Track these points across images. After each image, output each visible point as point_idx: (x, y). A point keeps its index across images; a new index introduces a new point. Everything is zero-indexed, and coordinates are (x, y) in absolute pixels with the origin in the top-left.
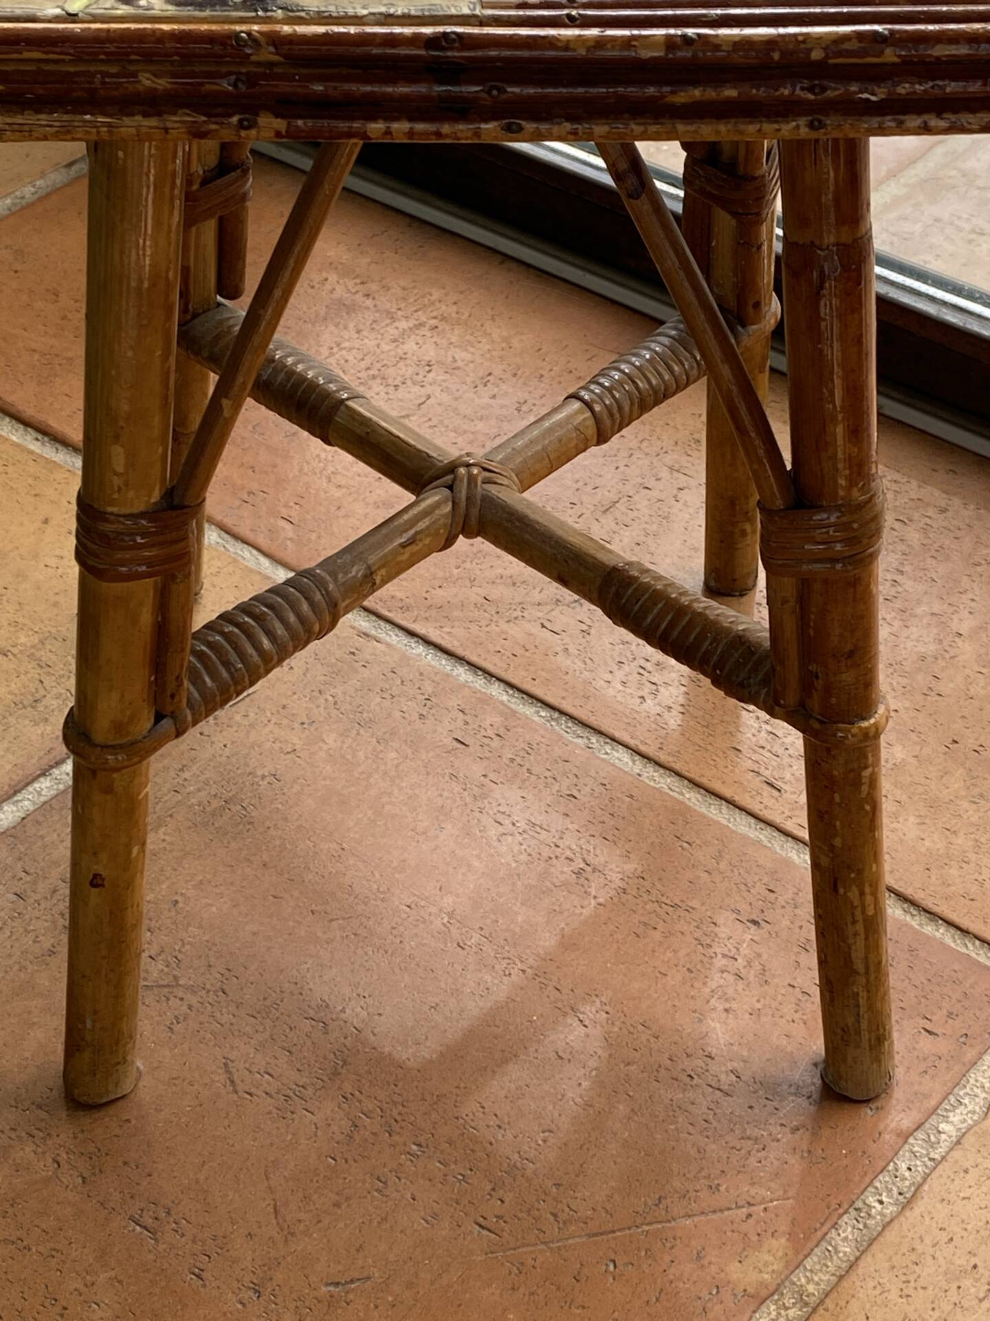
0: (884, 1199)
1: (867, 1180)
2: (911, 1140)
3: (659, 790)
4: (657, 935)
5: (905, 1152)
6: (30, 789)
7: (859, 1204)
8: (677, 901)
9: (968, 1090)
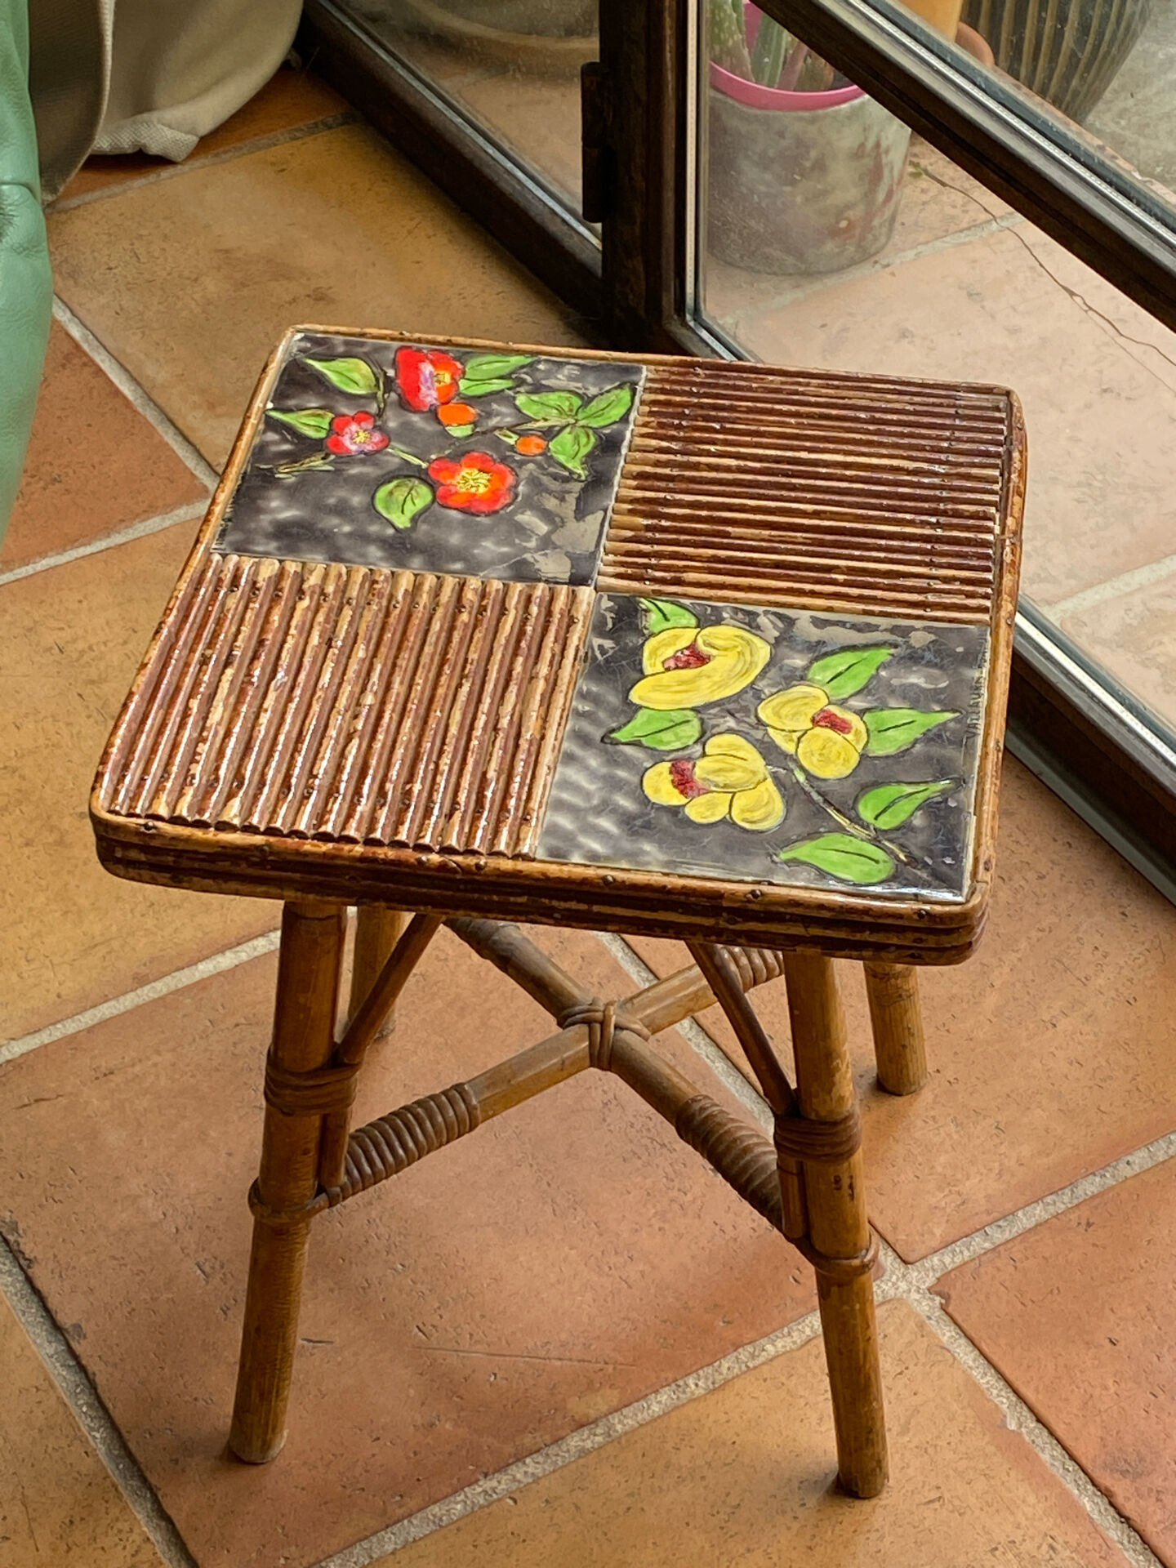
0: (700, 1383)
1: (694, 1368)
2: (740, 1350)
3: (697, 1055)
4: (639, 1163)
5: (732, 1357)
6: (250, 944)
7: (681, 1383)
8: (666, 1142)
9: (800, 1327)
